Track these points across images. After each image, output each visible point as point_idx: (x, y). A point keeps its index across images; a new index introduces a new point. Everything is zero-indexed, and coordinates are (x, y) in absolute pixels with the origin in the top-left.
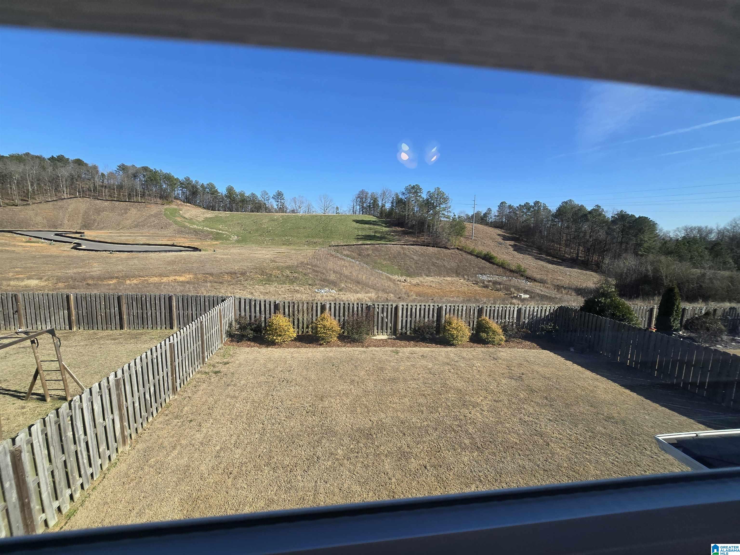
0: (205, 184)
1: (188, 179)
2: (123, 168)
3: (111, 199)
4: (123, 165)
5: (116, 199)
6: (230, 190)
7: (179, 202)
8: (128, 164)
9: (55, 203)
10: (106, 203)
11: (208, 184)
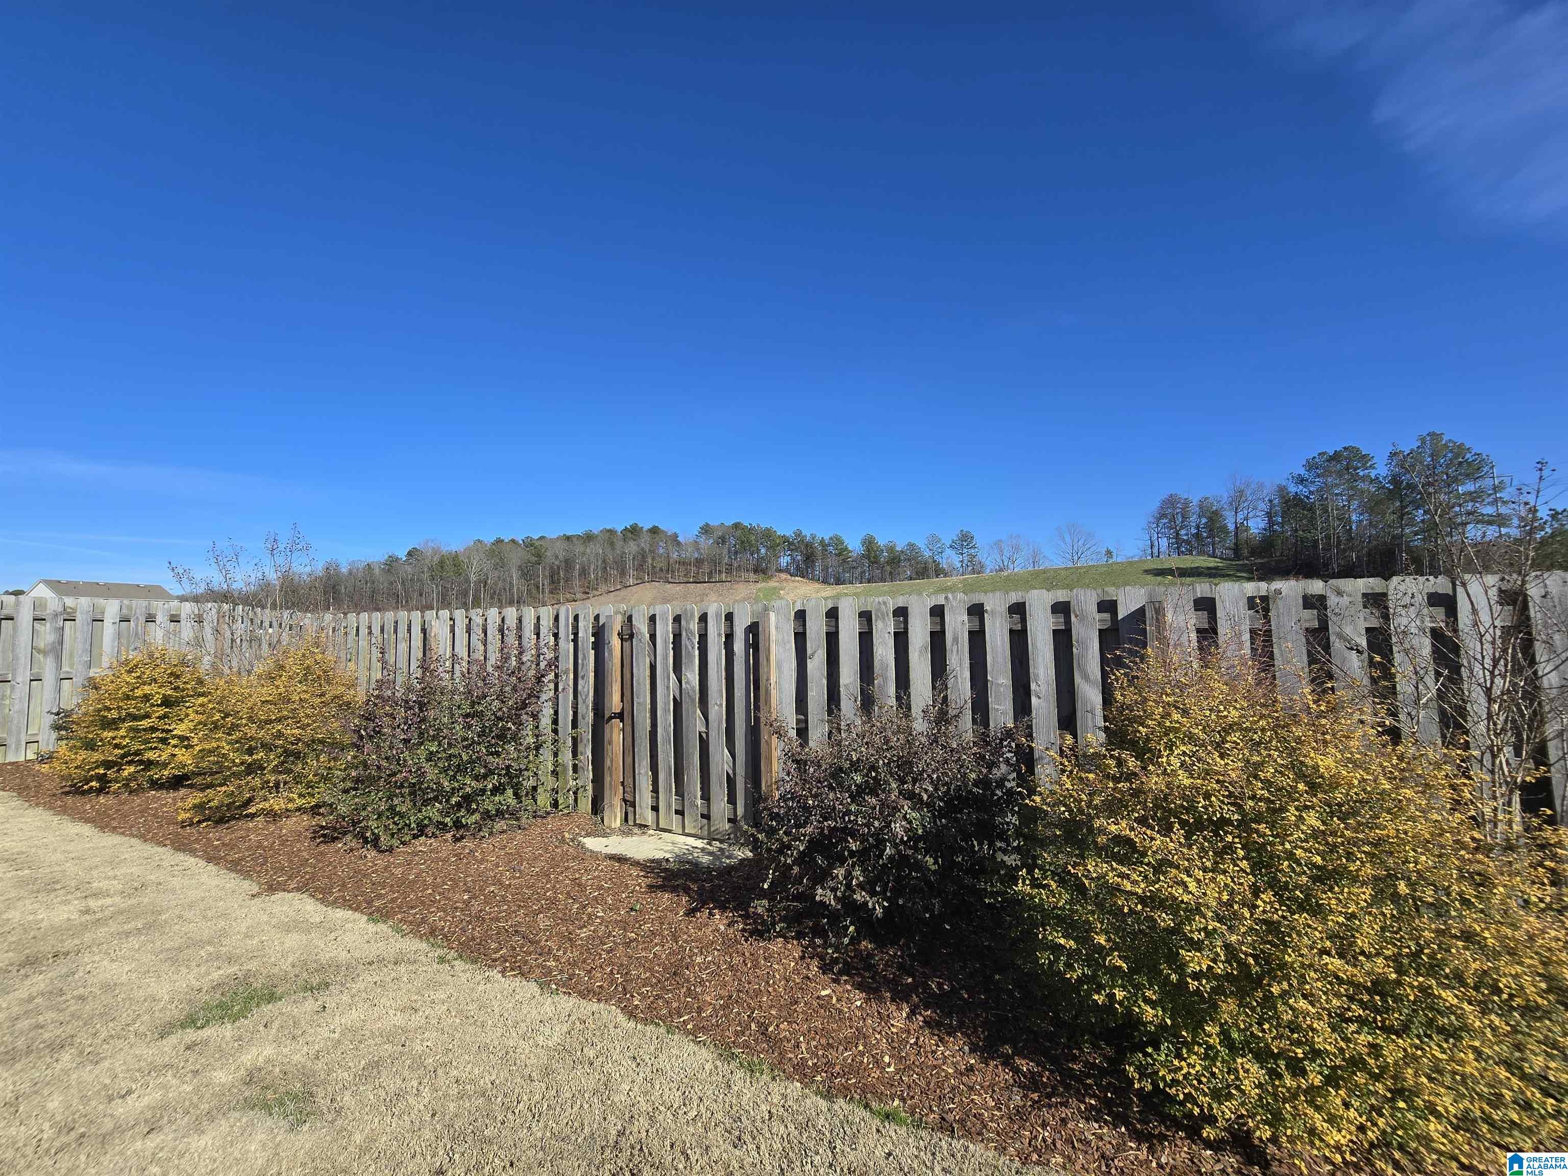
0: (827, 538)
1: (798, 534)
2: (706, 530)
3: (686, 580)
4: (707, 525)
5: (691, 580)
6: (869, 543)
7: (784, 576)
8: (714, 523)
9: (617, 593)
10: (679, 588)
11: (831, 539)
